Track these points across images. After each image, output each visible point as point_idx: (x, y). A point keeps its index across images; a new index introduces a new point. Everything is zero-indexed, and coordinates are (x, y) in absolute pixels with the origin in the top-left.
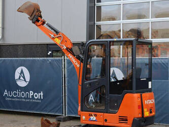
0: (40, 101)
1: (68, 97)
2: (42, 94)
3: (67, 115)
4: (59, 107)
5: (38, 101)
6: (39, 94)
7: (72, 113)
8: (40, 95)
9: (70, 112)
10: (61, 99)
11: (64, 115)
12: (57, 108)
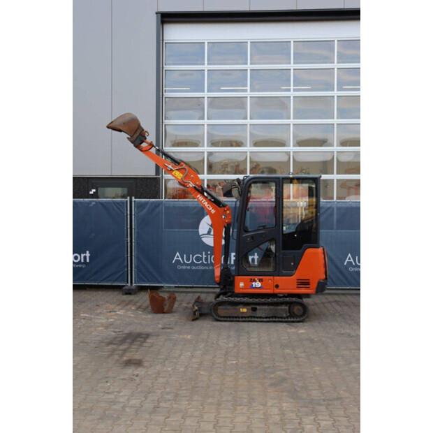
0: (84, 266)
1: (138, 259)
2: (88, 255)
3: (134, 285)
4: (121, 273)
5: (80, 266)
6: (83, 255)
7: (145, 282)
8: (85, 257)
9: (140, 279)
10: (124, 260)
11: (129, 284)
12: (117, 276)
